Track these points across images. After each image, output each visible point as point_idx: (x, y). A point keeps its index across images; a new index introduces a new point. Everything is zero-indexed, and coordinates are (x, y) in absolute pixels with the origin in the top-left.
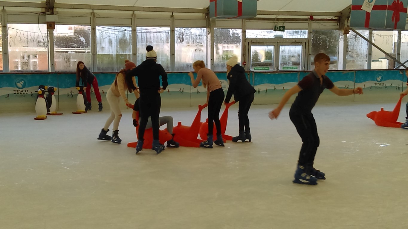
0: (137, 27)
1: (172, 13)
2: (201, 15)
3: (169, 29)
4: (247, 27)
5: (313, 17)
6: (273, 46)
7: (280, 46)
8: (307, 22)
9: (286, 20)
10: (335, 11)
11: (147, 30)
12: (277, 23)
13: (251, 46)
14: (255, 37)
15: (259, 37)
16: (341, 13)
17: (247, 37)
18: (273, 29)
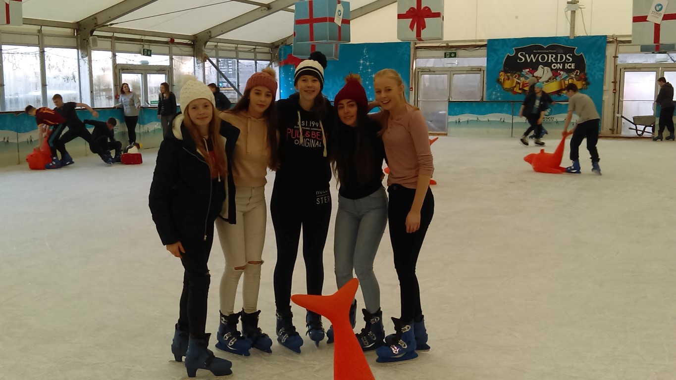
0: (3, 46)
1: (40, 27)
2: (68, 31)
3: (37, 49)
4: (117, 49)
5: (174, 40)
6: (140, 75)
7: (148, 75)
8: (168, 45)
9: (150, 41)
10: (190, 33)
11: (15, 50)
12: (143, 45)
13: (123, 75)
14: (126, 63)
15: (130, 63)
16: (195, 36)
17: (117, 62)
18: (140, 53)
